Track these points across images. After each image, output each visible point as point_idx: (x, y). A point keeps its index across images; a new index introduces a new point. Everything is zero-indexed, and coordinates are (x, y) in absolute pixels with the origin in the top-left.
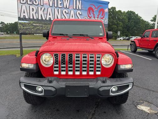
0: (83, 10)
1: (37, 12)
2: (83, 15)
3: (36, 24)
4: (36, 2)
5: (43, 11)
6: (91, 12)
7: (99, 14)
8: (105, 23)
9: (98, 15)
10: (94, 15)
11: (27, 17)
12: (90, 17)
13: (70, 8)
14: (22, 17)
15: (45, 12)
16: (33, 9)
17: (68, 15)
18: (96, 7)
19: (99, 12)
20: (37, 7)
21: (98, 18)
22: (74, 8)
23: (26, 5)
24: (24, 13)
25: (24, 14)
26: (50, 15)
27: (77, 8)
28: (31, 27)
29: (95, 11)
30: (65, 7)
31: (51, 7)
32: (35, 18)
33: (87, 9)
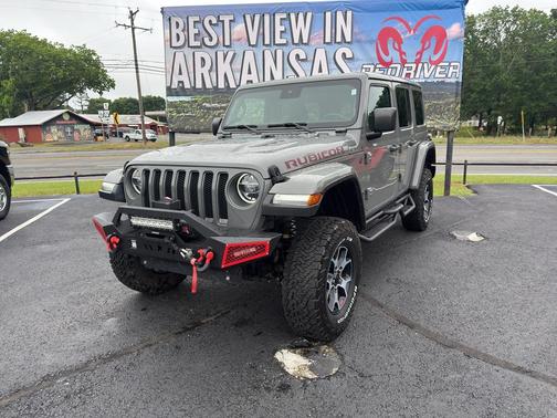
0: (359, 41)
1: (214, 68)
2: (358, 60)
3: (209, 102)
4: (211, 40)
5: (231, 63)
6: (390, 47)
7: (423, 49)
8: (448, 80)
9: (420, 53)
10: (402, 53)
11: (187, 86)
12: (387, 65)
13: (312, 43)
14: (175, 86)
15: (237, 65)
16: (203, 59)
17: (307, 66)
18: (410, 24)
19: (423, 42)
20: (212, 52)
21: (417, 62)
22: (328, 40)
23: (186, 49)
24: (180, 73)
25: (181, 78)
26: (250, 72)
27: (339, 39)
28: (198, 113)
29: (409, 38)
30: (296, 41)
31: (253, 46)
32: (209, 85)
33: (375, 35)
